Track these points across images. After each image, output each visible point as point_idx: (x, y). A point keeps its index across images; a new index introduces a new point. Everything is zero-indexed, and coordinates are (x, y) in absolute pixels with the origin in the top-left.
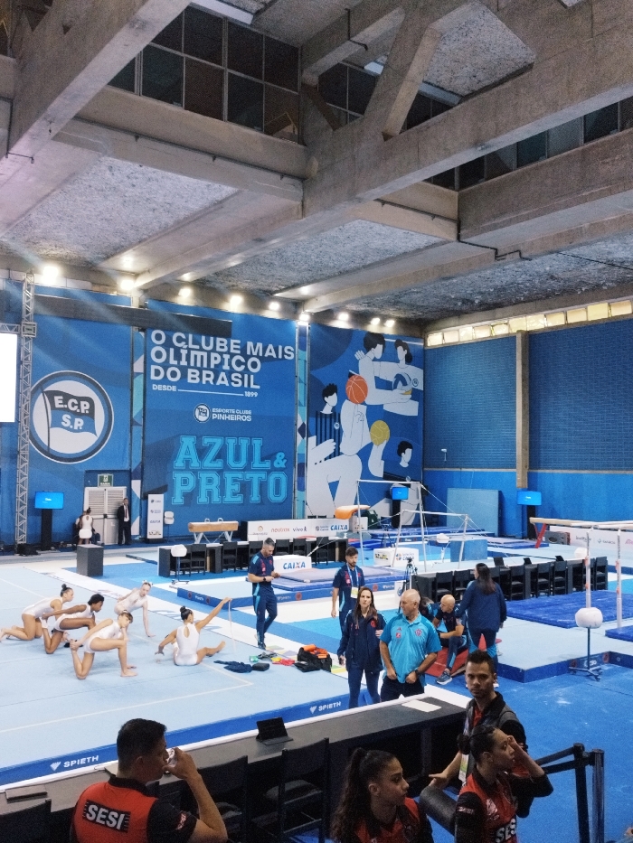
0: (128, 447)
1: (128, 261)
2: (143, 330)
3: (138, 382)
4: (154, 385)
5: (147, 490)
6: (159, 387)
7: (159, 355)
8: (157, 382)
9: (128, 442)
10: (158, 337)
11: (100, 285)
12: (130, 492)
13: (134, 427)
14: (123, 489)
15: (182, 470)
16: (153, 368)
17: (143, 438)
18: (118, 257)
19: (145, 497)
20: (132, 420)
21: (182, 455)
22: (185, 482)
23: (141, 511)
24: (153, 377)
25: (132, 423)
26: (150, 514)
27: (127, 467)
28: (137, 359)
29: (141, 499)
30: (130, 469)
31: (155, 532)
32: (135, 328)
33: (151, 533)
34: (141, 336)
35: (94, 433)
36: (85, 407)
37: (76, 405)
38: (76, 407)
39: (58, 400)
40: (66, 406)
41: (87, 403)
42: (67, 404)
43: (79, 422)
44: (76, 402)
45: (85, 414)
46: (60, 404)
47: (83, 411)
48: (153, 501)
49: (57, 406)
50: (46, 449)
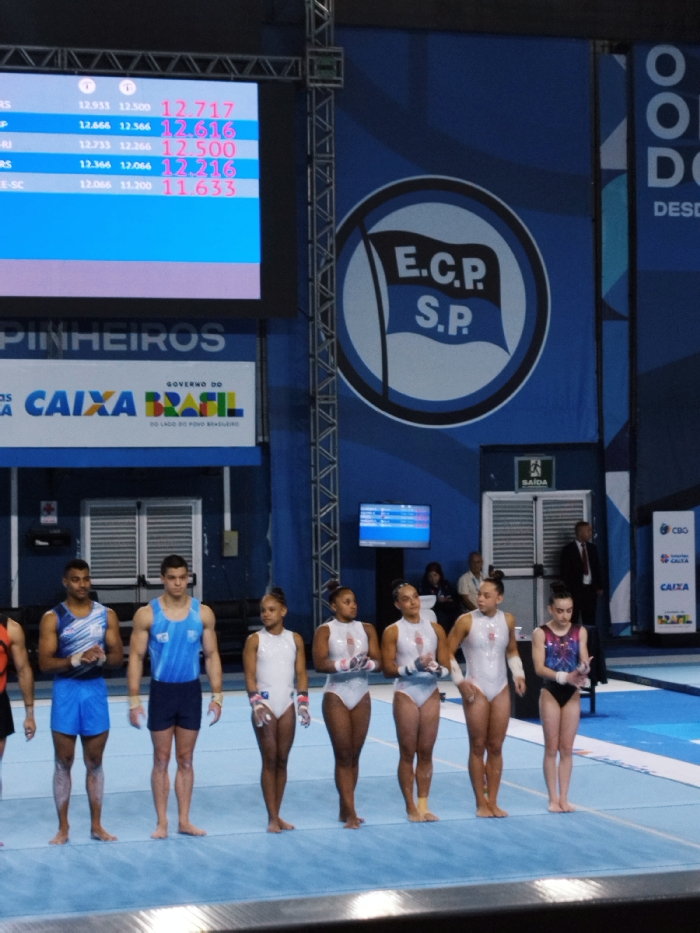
0: (592, 376)
2: (622, 49)
3: (615, 198)
4: (657, 204)
5: (647, 500)
6: (672, 209)
7: (668, 116)
8: (666, 195)
9: (592, 367)
10: (666, 66)
12: (600, 503)
13: (606, 326)
14: (581, 495)
16: (654, 154)
17: (632, 353)
20: (599, 303)
23: (632, 557)
24: (654, 181)
25: (602, 311)
26: (658, 566)
27: (591, 436)
28: (608, 134)
29: (632, 525)
30: (601, 441)
31: (673, 617)
32: (599, 43)
33: (665, 620)
34: (618, 66)
35: (502, 344)
36: (474, 272)
37: (451, 268)
38: (451, 276)
39: (403, 256)
40: (425, 273)
41: (479, 263)
42: (428, 267)
43: (461, 316)
44: (450, 260)
45: (475, 292)
46: (409, 267)
47: (469, 286)
48: (665, 530)
49: (403, 273)
50: (379, 391)
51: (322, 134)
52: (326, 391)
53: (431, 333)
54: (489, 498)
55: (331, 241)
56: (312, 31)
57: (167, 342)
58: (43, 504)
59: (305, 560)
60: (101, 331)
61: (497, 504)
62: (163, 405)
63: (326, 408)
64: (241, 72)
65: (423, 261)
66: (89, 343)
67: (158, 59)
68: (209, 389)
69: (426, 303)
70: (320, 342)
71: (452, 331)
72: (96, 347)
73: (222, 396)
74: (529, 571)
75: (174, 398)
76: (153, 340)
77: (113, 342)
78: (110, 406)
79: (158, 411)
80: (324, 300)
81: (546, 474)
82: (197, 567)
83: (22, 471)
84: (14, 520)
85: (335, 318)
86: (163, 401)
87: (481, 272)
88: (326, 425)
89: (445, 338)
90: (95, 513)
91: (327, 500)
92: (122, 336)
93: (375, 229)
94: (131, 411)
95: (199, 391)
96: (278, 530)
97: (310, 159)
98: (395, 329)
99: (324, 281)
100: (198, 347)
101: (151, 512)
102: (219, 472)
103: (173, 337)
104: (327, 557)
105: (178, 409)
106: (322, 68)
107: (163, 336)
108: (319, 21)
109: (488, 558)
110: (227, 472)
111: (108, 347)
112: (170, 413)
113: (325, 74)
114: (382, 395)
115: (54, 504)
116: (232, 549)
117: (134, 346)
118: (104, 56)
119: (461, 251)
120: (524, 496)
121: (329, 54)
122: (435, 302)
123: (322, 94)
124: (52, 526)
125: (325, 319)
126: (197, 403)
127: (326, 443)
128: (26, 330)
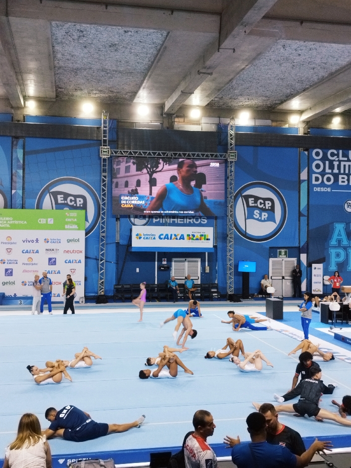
0: (298, 230)
1: (295, 104)
2: (307, 150)
3: (304, 186)
4: (315, 188)
5: (311, 261)
6: (318, 189)
7: (318, 166)
8: (317, 186)
9: (298, 228)
10: (317, 154)
11: (277, 121)
13: (302, 218)
14: (295, 260)
15: (336, 247)
16: (314, 176)
17: (308, 224)
18: (289, 102)
19: (309, 265)
21: (335, 237)
22: (338, 255)
23: (307, 275)
24: (314, 182)
25: (300, 214)
26: (313, 277)
27: (297, 245)
28: (303, 171)
29: (307, 267)
30: (299, 246)
31: (317, 290)
32: (301, 149)
33: (314, 291)
34: (306, 154)
35: (275, 222)
36: (268, 204)
37: (263, 203)
38: (263, 205)
39: (251, 201)
40: (256, 205)
41: (269, 202)
42: (257, 203)
43: (265, 215)
44: (262, 202)
45: (268, 210)
46: (252, 203)
47: (267, 208)
48: (315, 268)
49: (251, 205)
50: (244, 233)
51: (231, 171)
52: (231, 234)
53: (257, 219)
54: (271, 260)
55: (233, 197)
56: (229, 147)
57: (193, 221)
58: (163, 259)
59: (225, 274)
60: (177, 218)
61: (273, 261)
62: (191, 237)
63: (231, 238)
64: (212, 157)
65: (256, 202)
66: (175, 221)
67: (192, 154)
68: (202, 234)
69: (256, 212)
70: (230, 221)
71: (263, 219)
72: (176, 222)
73: (205, 235)
74: (281, 278)
75: (194, 236)
76: (190, 220)
77: (180, 221)
78: (178, 237)
79: (190, 239)
80: (231, 211)
81: (285, 254)
82: (199, 275)
83: (158, 252)
84: (156, 263)
85: (234, 216)
86: (191, 236)
87: (270, 205)
88: (230, 242)
89: (261, 221)
90: (175, 261)
91: (230, 260)
92: (183, 220)
93: (243, 194)
94: (183, 239)
95: (200, 234)
96: (219, 266)
97: (228, 178)
98: (248, 218)
99: (231, 207)
100: (200, 222)
101: (188, 261)
102: (205, 253)
103: (194, 220)
104: (230, 274)
105: (194, 238)
106: (232, 156)
107: (192, 220)
108: (231, 144)
109: (270, 275)
110: (207, 253)
111: (179, 222)
112: (193, 239)
113: (232, 157)
114: (245, 234)
115: (166, 259)
116: (207, 270)
117: (185, 222)
118: (179, 154)
119: (265, 199)
120: (281, 259)
121: (233, 153)
122: (258, 212)
123: (231, 162)
124: (165, 265)
125: (231, 216)
126: (199, 237)
127: (230, 246)
128: (160, 218)
